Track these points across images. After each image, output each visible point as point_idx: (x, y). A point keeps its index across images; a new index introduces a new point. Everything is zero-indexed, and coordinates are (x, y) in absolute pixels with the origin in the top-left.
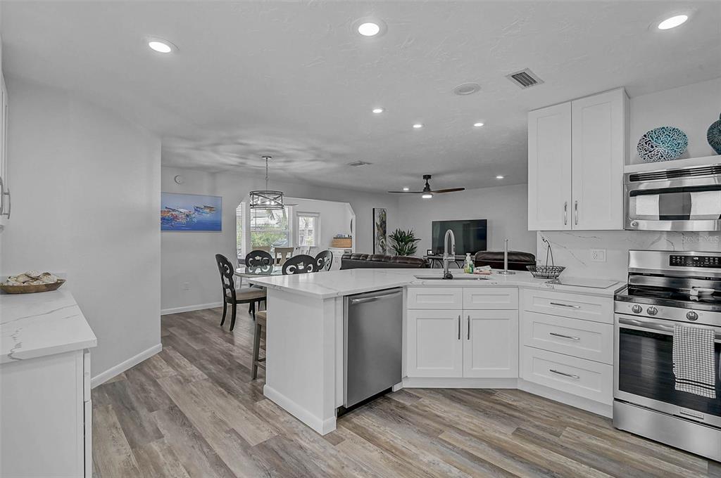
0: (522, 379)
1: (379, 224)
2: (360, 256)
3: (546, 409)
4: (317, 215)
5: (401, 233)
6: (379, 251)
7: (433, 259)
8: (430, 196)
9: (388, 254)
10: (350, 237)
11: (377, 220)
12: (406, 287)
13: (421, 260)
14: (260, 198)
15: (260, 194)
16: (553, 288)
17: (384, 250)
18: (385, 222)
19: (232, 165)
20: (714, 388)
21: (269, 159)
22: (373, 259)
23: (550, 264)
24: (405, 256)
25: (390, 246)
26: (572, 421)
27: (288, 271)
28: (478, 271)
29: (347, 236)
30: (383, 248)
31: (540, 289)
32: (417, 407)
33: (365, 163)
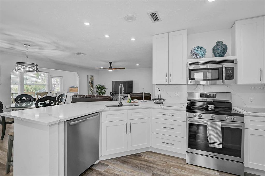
0: (151, 147)
1: (90, 82)
2: (81, 96)
3: (162, 159)
4: (61, 77)
5: (100, 86)
6: (90, 93)
7: (113, 96)
8: (112, 71)
9: (94, 94)
10: (77, 87)
11: (90, 80)
12: (101, 112)
13: (108, 97)
14: (22, 67)
15: (21, 64)
16: (164, 108)
17: (93, 93)
18: (93, 81)
19: (6, 48)
20: (221, 144)
21: (28, 46)
22: (87, 97)
23: (160, 98)
24: (101, 95)
25: (95, 91)
26: (172, 163)
27: (39, 105)
28: (133, 101)
29: (76, 87)
30: (92, 92)
31: (158, 108)
32: (107, 172)
33: (82, 54)
